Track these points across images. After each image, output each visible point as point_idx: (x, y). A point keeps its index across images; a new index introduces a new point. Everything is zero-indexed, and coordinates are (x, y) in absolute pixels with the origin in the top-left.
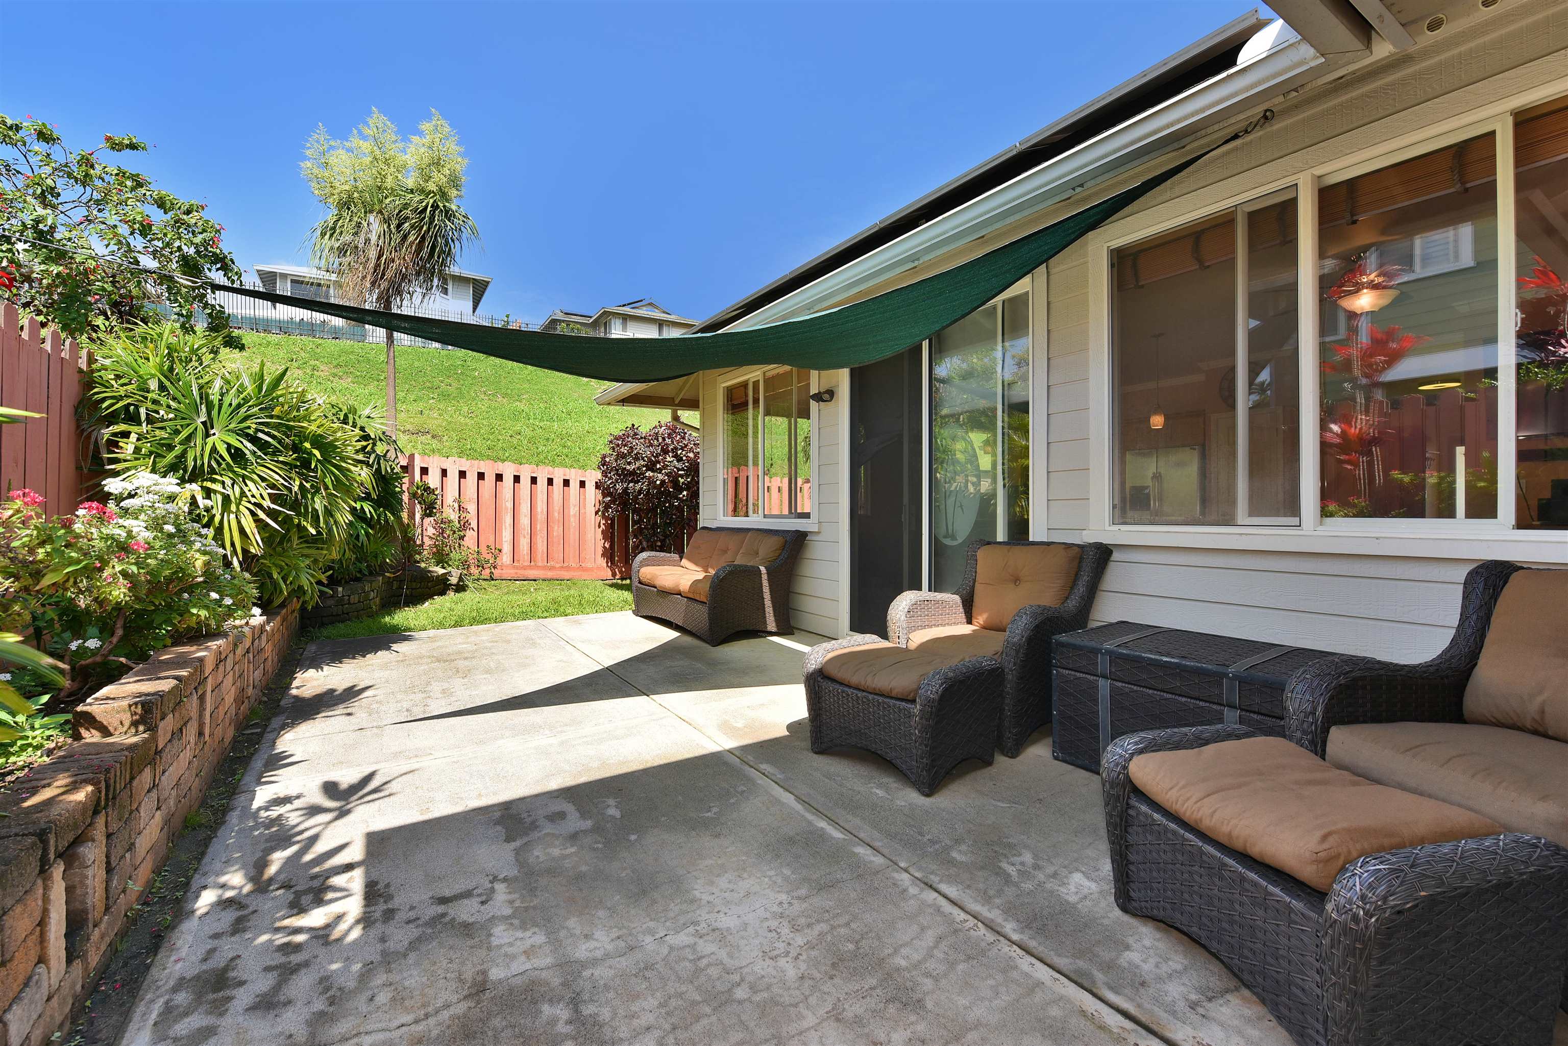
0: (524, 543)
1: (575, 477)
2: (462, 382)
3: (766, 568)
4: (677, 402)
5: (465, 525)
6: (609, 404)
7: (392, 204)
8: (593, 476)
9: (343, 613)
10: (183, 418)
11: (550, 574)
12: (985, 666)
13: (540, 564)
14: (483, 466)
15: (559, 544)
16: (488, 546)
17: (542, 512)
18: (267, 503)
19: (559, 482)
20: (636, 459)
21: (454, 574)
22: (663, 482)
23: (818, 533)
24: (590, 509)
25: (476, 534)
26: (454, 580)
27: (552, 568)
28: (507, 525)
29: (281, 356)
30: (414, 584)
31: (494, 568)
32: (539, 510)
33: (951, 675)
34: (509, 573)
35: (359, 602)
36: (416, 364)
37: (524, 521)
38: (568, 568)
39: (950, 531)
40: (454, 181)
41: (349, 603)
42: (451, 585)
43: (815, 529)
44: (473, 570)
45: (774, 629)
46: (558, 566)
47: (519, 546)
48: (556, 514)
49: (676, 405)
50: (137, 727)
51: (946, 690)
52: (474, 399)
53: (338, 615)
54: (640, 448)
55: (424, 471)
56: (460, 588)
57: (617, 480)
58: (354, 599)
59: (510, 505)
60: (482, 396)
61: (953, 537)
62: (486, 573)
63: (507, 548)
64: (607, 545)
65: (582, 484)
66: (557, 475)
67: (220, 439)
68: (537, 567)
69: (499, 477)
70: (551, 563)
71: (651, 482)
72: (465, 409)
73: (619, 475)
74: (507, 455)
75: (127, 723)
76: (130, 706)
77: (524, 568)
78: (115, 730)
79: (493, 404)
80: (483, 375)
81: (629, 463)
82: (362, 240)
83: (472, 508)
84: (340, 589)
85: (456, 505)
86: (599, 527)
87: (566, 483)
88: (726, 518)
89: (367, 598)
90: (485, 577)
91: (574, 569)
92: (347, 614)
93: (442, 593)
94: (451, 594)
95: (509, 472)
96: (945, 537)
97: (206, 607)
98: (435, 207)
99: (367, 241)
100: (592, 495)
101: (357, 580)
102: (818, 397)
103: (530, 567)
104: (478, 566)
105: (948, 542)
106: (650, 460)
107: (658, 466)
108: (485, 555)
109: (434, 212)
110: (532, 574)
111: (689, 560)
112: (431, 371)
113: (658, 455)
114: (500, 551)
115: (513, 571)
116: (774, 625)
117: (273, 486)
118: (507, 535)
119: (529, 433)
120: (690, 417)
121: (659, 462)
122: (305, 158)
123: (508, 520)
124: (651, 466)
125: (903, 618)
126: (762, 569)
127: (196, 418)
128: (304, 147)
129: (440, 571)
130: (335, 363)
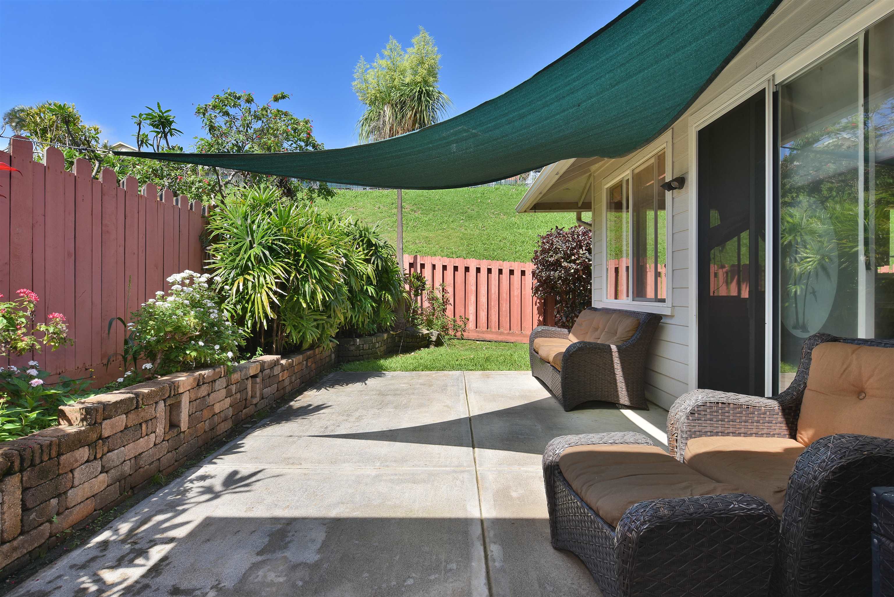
0: (483, 315)
1: (517, 267)
2: (480, 207)
3: (617, 346)
4: (580, 204)
5: (445, 302)
6: (525, 211)
7: (395, 95)
8: (530, 267)
9: (360, 355)
10: (238, 238)
11: (500, 338)
12: (734, 509)
13: (493, 330)
14: (458, 262)
15: (507, 316)
16: (460, 317)
17: (495, 293)
18: (274, 288)
19: (506, 272)
20: (556, 252)
21: (434, 334)
22: (577, 271)
23: (672, 316)
24: (528, 292)
25: (452, 307)
26: (434, 338)
27: (502, 334)
28: (472, 302)
29: (388, 202)
30: (408, 339)
31: (464, 331)
32: (493, 291)
33: (664, 511)
34: (473, 335)
35: (369, 349)
36: (455, 199)
37: (483, 299)
38: (513, 334)
39: (801, 321)
40: (431, 72)
41: (363, 349)
42: (433, 341)
43: (668, 312)
44: (451, 332)
45: (627, 403)
46: (506, 332)
47: (480, 317)
48: (505, 295)
49: (580, 208)
50: (83, 422)
51: (650, 531)
52: (486, 218)
53: (356, 356)
54: (559, 243)
55: (423, 266)
56: (439, 343)
57: (542, 270)
58: (366, 347)
59: (474, 288)
60: (491, 216)
61: (804, 328)
62: (459, 334)
63: (472, 318)
64: (541, 319)
65: (523, 273)
66: (505, 267)
67: (257, 250)
68: (492, 333)
69: (467, 269)
70: (501, 330)
71: (567, 269)
72: (480, 225)
73: (544, 266)
74: (495, 254)
75: (79, 419)
76: (80, 409)
77: (483, 332)
78: (74, 422)
79: (498, 220)
80: (493, 202)
81: (552, 256)
82: (382, 122)
83: (450, 290)
84: (358, 340)
85: (441, 289)
86: (536, 305)
87: (512, 272)
88: (607, 301)
89: (374, 347)
90: (458, 337)
91: (517, 335)
92: (362, 356)
93: (427, 346)
94: (432, 348)
95: (473, 264)
96: (795, 327)
97: (196, 350)
98: (421, 92)
99: (384, 122)
100: (529, 281)
101: (370, 335)
102: (669, 186)
103: (487, 332)
104: (454, 330)
105: (798, 333)
106: (565, 253)
107: (573, 258)
108: (459, 323)
109: (421, 96)
110: (488, 337)
111: (574, 334)
112: (463, 202)
113: (572, 249)
114: (468, 320)
115: (476, 334)
116: (627, 399)
117: (278, 278)
118: (472, 309)
119: (511, 238)
120: (587, 216)
121: (574, 255)
122: (354, 80)
123: (473, 298)
124: (567, 257)
125: (683, 419)
126: (614, 348)
127: (247, 238)
128: (353, 73)
129: (425, 332)
130: (413, 203)
